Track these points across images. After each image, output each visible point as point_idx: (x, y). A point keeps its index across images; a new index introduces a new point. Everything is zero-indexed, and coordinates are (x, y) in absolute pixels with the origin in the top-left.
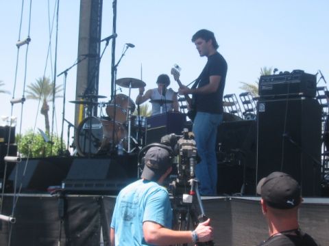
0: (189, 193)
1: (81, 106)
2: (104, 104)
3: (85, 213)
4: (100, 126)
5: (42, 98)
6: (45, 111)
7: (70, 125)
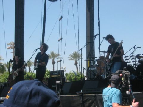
0: (128, 91)
1: (89, 61)
2: (96, 60)
3: (90, 101)
4: (95, 68)
5: (75, 59)
6: (76, 64)
7: (84, 69)
